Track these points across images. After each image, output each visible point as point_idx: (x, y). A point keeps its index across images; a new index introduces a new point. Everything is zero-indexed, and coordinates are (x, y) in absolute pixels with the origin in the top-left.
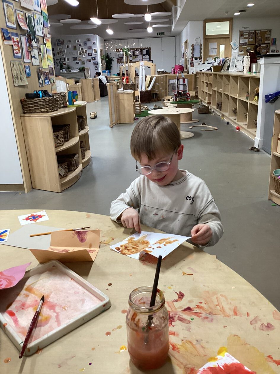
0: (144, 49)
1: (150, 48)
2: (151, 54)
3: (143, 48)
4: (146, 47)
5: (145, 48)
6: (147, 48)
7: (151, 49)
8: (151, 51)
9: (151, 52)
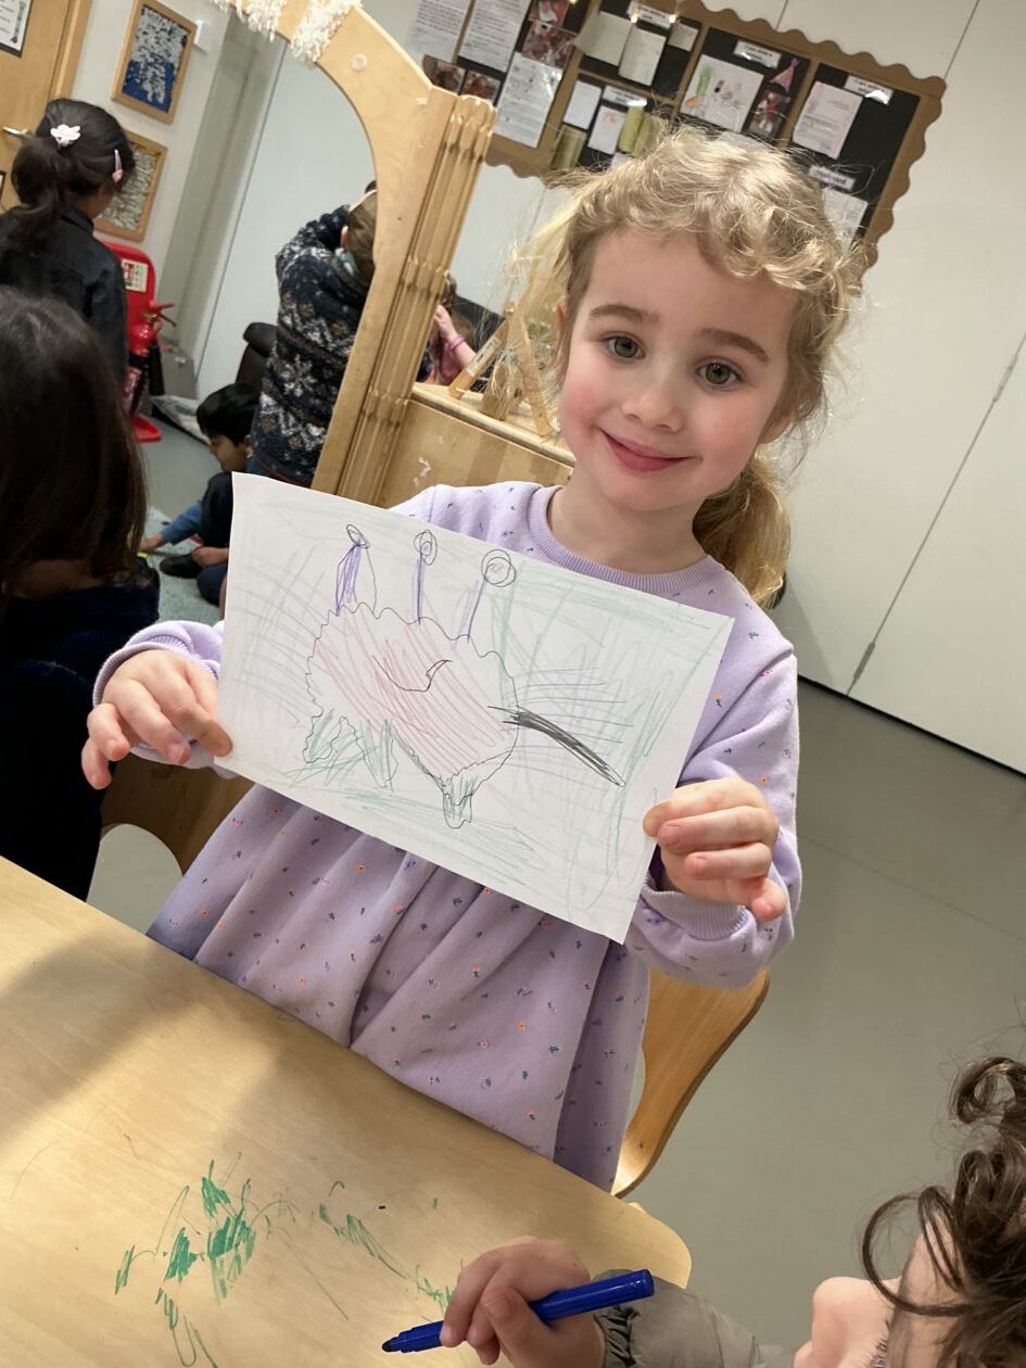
0: (836, 78)
1: (937, 86)
2: (904, 186)
3: (830, 46)
4: (885, 59)
5: (865, 66)
6: (900, 70)
7: (935, 112)
8: (933, 134)
9: (919, 150)
